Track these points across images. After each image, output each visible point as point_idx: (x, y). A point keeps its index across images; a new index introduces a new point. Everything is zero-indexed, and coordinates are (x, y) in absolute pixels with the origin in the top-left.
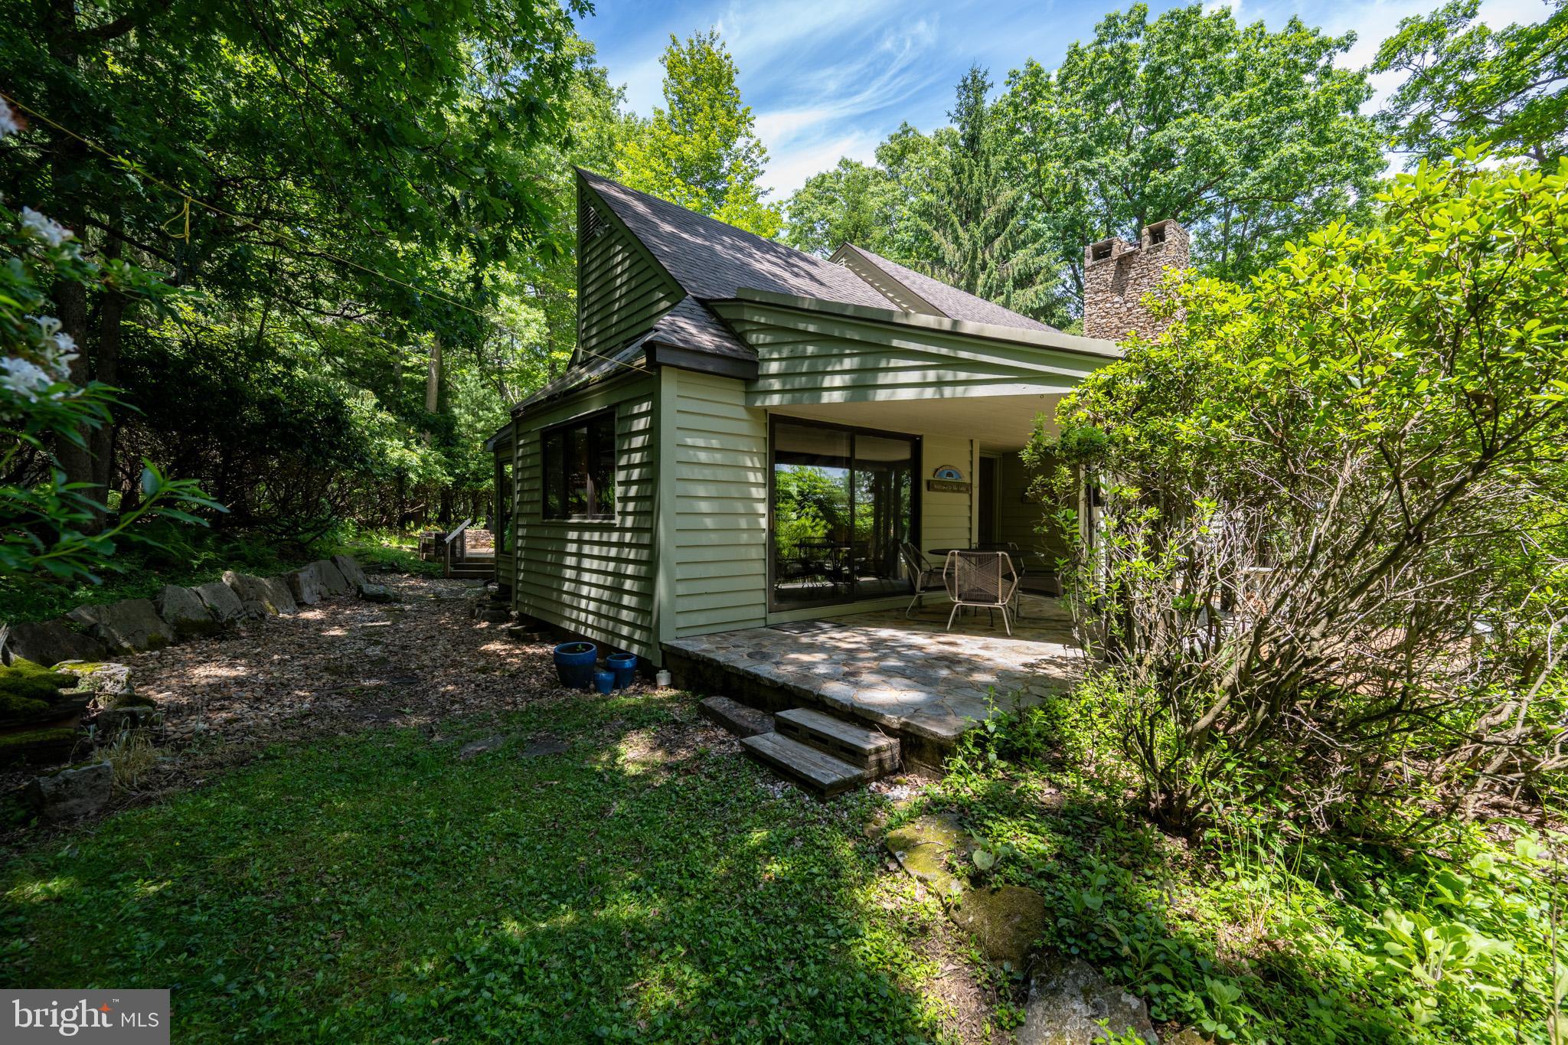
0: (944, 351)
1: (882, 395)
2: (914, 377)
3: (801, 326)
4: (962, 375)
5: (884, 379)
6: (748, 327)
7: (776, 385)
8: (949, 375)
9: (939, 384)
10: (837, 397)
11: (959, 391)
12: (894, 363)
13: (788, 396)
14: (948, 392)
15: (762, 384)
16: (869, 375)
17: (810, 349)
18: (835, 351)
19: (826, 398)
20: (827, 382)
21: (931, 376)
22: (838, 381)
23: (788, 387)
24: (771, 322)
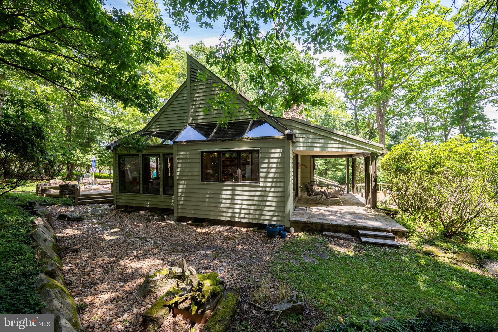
0: (344, 141)
1: (329, 150)
2: (337, 146)
3: (309, 130)
4: (347, 147)
5: (330, 145)
6: (293, 128)
7: (302, 144)
8: (344, 146)
9: (342, 148)
10: (318, 149)
11: (346, 150)
12: (332, 142)
13: (305, 148)
14: (344, 150)
15: (298, 144)
16: (326, 144)
17: (311, 136)
18: (318, 137)
19: (315, 149)
20: (316, 145)
21: (340, 146)
22: (318, 145)
23: (305, 145)
24: (301, 128)
